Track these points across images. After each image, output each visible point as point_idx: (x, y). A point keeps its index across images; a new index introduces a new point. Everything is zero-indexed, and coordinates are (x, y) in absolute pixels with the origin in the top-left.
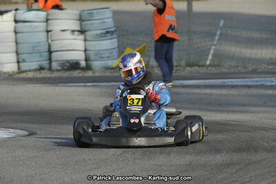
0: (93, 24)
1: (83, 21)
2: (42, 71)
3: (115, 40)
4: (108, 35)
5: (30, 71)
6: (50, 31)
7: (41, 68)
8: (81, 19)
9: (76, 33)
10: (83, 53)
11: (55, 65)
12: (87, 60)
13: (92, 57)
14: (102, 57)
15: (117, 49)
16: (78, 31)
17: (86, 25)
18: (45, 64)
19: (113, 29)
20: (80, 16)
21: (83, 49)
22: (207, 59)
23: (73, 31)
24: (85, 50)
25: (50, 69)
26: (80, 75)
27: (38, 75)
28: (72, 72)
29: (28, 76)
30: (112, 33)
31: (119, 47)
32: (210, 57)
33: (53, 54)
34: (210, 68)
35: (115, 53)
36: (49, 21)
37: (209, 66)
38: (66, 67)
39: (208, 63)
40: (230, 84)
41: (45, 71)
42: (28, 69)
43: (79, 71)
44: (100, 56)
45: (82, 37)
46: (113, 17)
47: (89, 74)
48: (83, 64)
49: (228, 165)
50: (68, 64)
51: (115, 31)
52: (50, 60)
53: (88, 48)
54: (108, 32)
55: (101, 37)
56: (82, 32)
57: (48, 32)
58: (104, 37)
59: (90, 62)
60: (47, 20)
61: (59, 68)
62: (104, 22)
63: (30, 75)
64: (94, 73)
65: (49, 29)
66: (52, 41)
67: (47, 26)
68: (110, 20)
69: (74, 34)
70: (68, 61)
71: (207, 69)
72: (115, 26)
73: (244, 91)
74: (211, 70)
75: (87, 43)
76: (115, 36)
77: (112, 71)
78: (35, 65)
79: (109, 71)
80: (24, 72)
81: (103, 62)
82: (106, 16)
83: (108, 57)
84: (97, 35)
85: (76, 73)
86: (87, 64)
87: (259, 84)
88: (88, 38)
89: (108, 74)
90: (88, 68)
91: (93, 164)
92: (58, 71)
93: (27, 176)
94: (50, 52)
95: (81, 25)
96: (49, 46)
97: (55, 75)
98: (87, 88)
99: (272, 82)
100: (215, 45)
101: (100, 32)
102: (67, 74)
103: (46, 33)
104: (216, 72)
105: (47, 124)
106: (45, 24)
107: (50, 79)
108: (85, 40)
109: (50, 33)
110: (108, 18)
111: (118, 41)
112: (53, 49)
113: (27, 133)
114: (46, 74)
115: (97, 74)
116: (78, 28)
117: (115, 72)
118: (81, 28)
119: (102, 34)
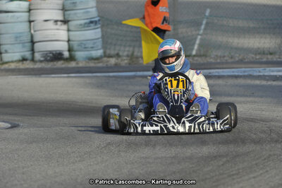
0: (75, 14)
1: (66, 10)
2: (25, 62)
3: (99, 30)
4: (92, 25)
5: (12, 62)
6: (33, 21)
7: (24, 59)
8: (64, 9)
9: (59, 23)
10: (66, 44)
11: (38, 56)
12: (70, 50)
13: (75, 47)
14: (85, 48)
15: (101, 40)
16: (61, 21)
17: (69, 15)
18: (28, 55)
19: (97, 19)
20: (63, 5)
21: (66, 39)
22: (193, 49)
23: (56, 21)
24: (69, 41)
25: (33, 60)
26: (63, 66)
27: (21, 66)
28: (55, 63)
29: (10, 67)
30: (96, 22)
31: (103, 37)
32: (196, 47)
33: (36, 45)
34: (196, 58)
35: (99, 43)
36: (32, 11)
37: (194, 56)
38: (49, 58)
39: (194, 53)
40: (217, 74)
41: (28, 62)
42: (10, 60)
43: (62, 62)
44: (83, 46)
45: (65, 27)
46: (97, 7)
47: (73, 64)
48: (66, 54)
49: (215, 157)
50: (51, 55)
51: (99, 20)
52: (33, 50)
53: (71, 38)
54: (91, 22)
55: (84, 27)
56: (65, 22)
57: (30, 22)
58: (88, 27)
59: (73, 53)
60: (30, 10)
61: (42, 59)
62: (88, 12)
63: (13, 66)
64: (77, 63)
65: (32, 19)
66: (35, 31)
67: (29, 16)
68: (94, 9)
69: (57, 24)
70: (51, 52)
71: (193, 59)
72: (99, 16)
73: (231, 81)
74: (197, 60)
75: (71, 33)
76: (99, 26)
77: (96, 61)
78: (17, 56)
79: (93, 61)
80: (7, 63)
81: (86, 53)
82: (90, 6)
83: (92, 48)
84: (81, 25)
85: (59, 64)
86: (70, 55)
87: (246, 74)
88: (71, 28)
89: (92, 64)
90: (72, 58)
91: (77, 157)
92: (41, 61)
93: (10, 170)
94: (33, 42)
95: (64, 15)
96: (32, 36)
97: (38, 66)
98: (70, 79)
99: (260, 72)
100: (201, 35)
101: (83, 22)
102: (49, 65)
103: (28, 23)
104: (202, 62)
105: (30, 116)
106: (27, 14)
107: (33, 70)
108: (69, 30)
109: (32, 23)
110: (92, 8)
111: (102, 31)
112: (36, 39)
113: (10, 126)
114: (28, 65)
115: (81, 65)
116: (61, 18)
117: (99, 63)
118: (64, 18)
119: (85, 23)
